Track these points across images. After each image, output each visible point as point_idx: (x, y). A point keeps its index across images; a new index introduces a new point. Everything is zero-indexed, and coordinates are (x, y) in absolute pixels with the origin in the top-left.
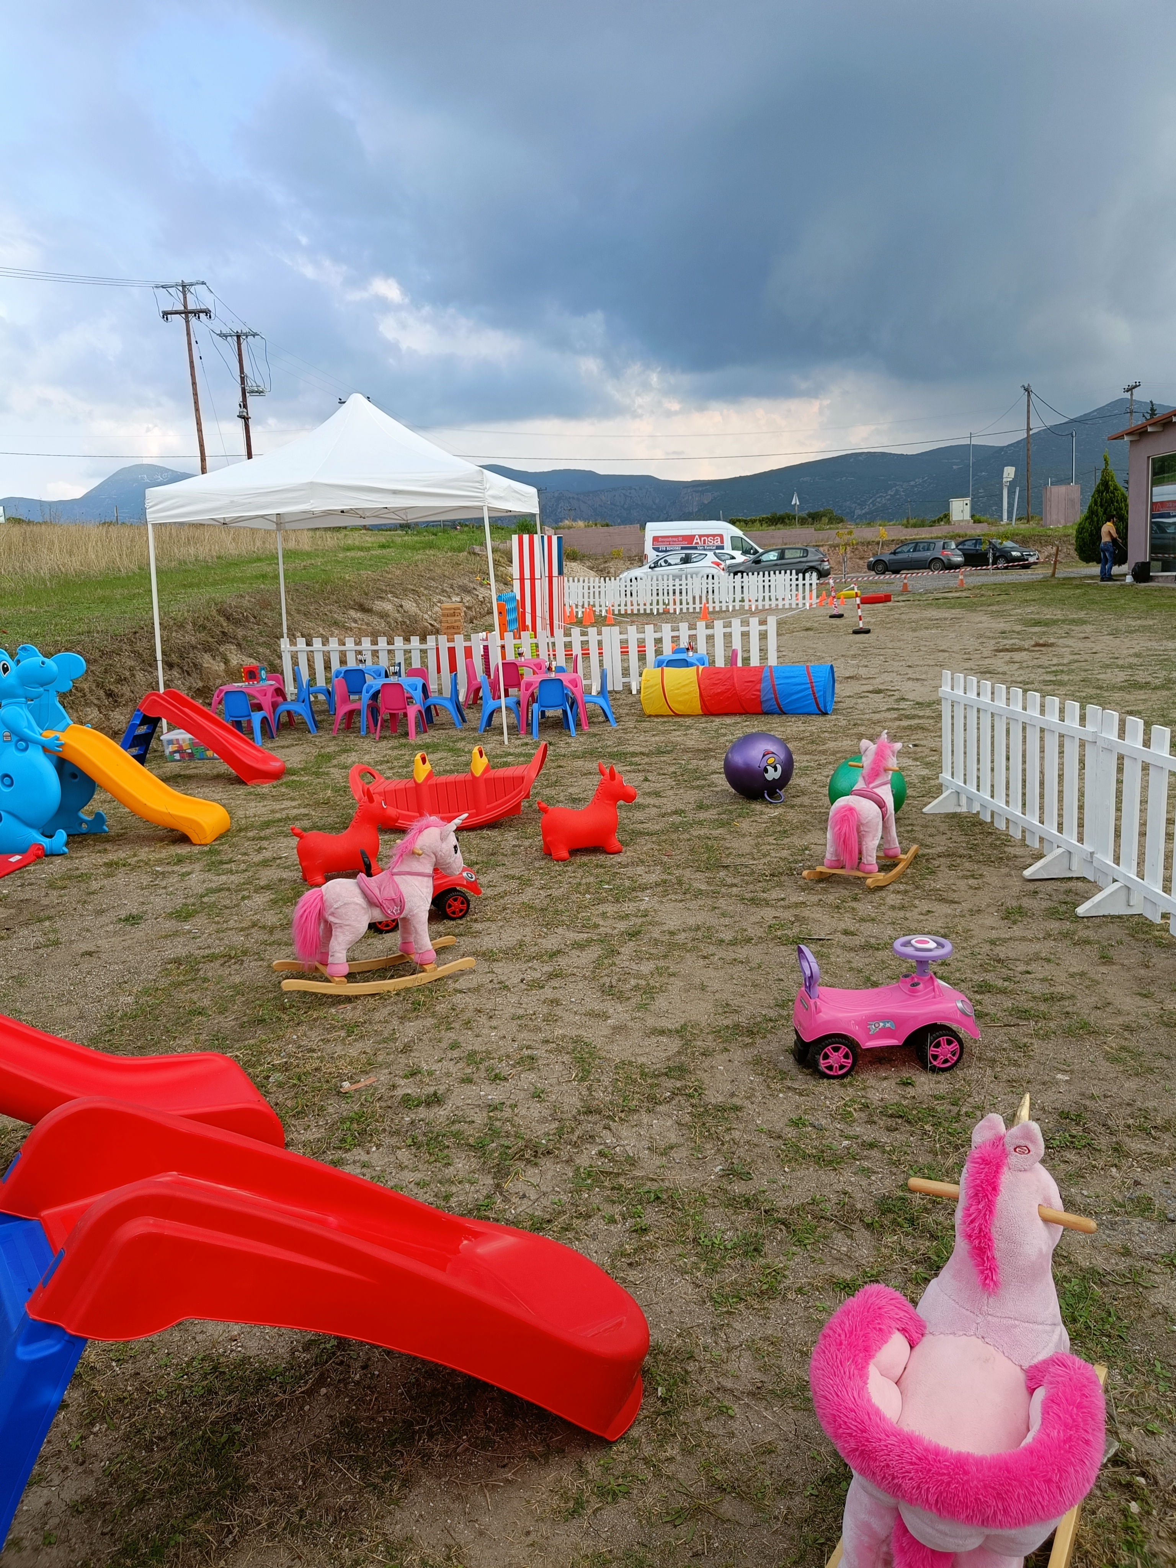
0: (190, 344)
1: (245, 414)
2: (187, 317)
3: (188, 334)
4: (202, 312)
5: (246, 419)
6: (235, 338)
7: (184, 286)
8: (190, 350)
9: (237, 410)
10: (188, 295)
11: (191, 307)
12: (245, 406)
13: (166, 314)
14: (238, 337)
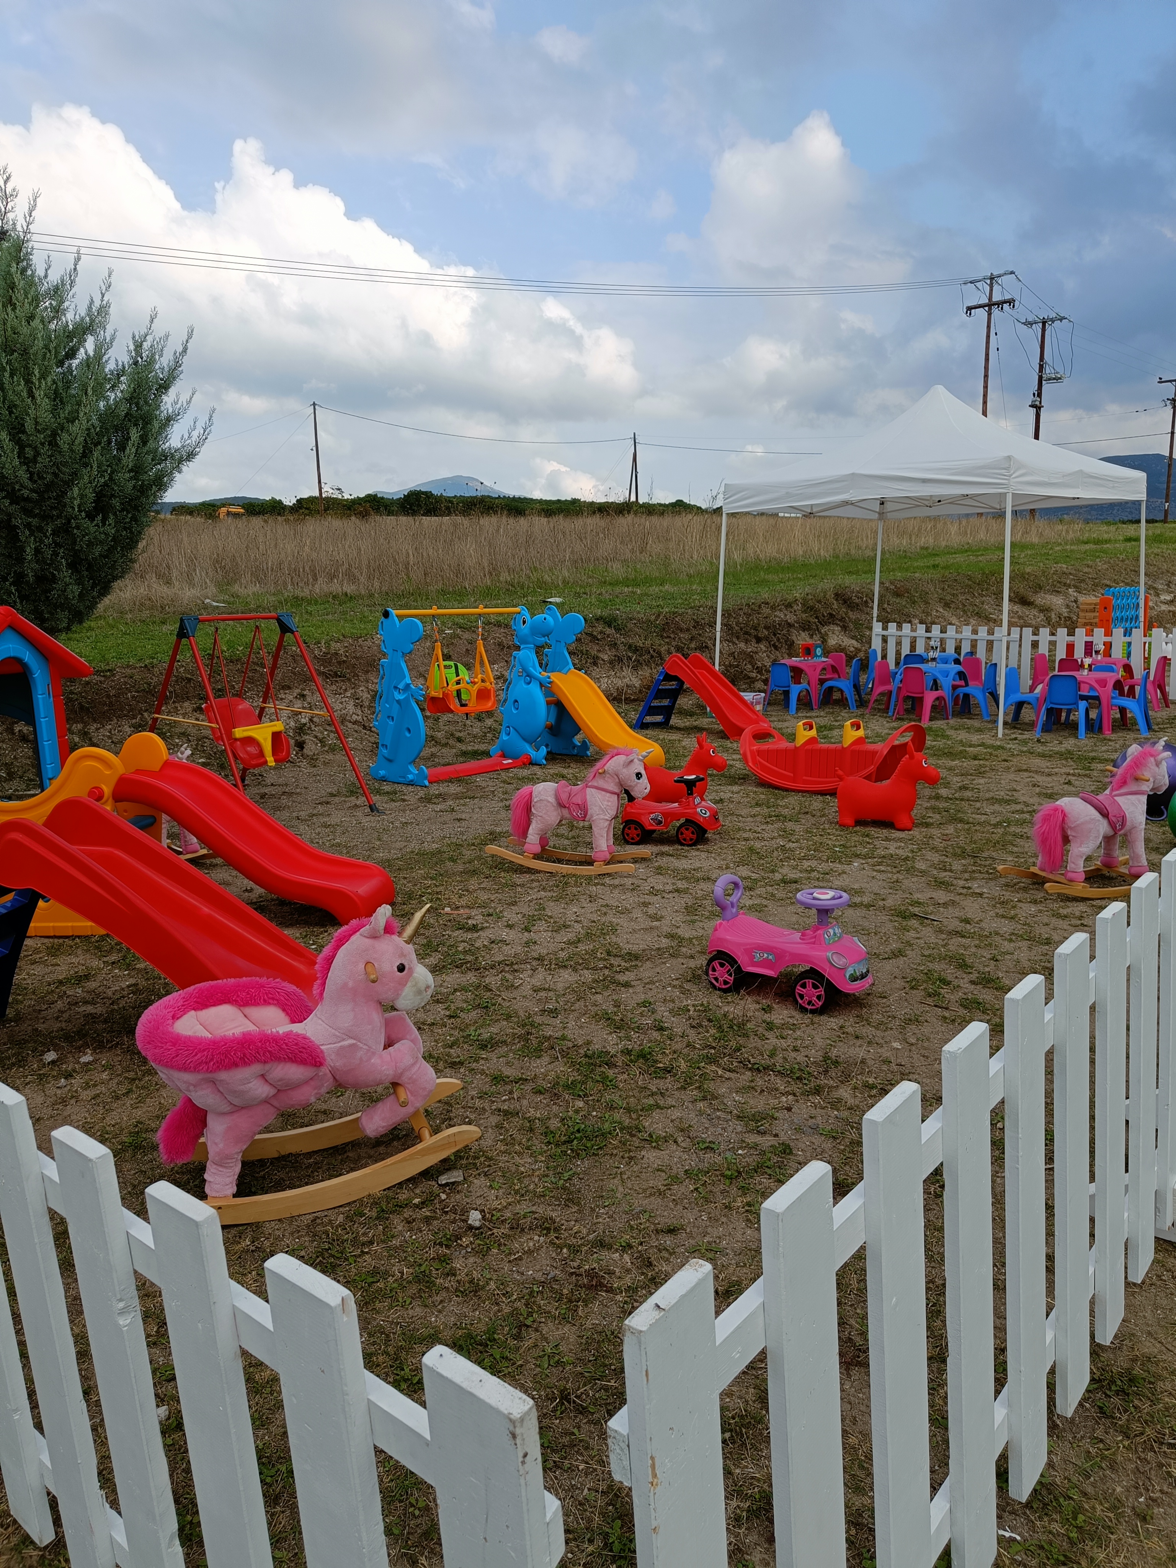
0: (988, 337)
1: (1038, 403)
2: (990, 309)
3: (989, 327)
4: (1005, 302)
5: (1038, 408)
6: (1041, 325)
7: (992, 279)
8: (988, 342)
9: (1030, 399)
10: (996, 287)
11: (995, 299)
12: (1040, 395)
13: (970, 309)
14: (1044, 323)
